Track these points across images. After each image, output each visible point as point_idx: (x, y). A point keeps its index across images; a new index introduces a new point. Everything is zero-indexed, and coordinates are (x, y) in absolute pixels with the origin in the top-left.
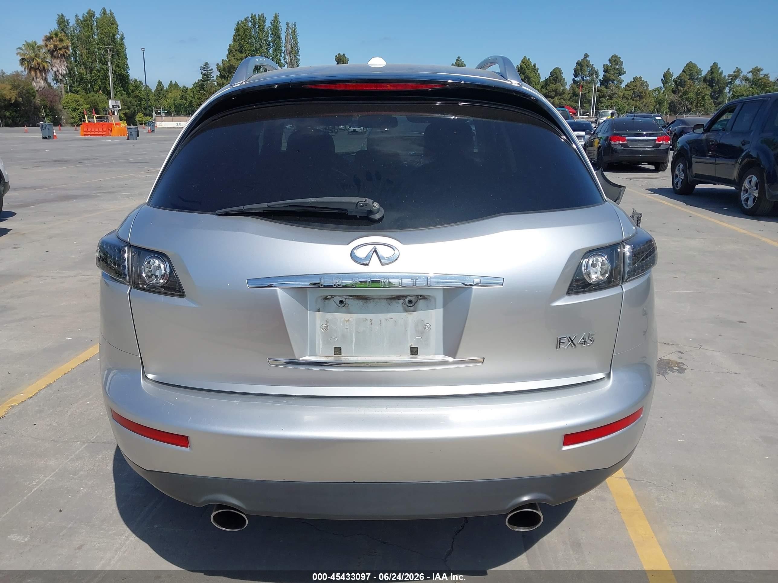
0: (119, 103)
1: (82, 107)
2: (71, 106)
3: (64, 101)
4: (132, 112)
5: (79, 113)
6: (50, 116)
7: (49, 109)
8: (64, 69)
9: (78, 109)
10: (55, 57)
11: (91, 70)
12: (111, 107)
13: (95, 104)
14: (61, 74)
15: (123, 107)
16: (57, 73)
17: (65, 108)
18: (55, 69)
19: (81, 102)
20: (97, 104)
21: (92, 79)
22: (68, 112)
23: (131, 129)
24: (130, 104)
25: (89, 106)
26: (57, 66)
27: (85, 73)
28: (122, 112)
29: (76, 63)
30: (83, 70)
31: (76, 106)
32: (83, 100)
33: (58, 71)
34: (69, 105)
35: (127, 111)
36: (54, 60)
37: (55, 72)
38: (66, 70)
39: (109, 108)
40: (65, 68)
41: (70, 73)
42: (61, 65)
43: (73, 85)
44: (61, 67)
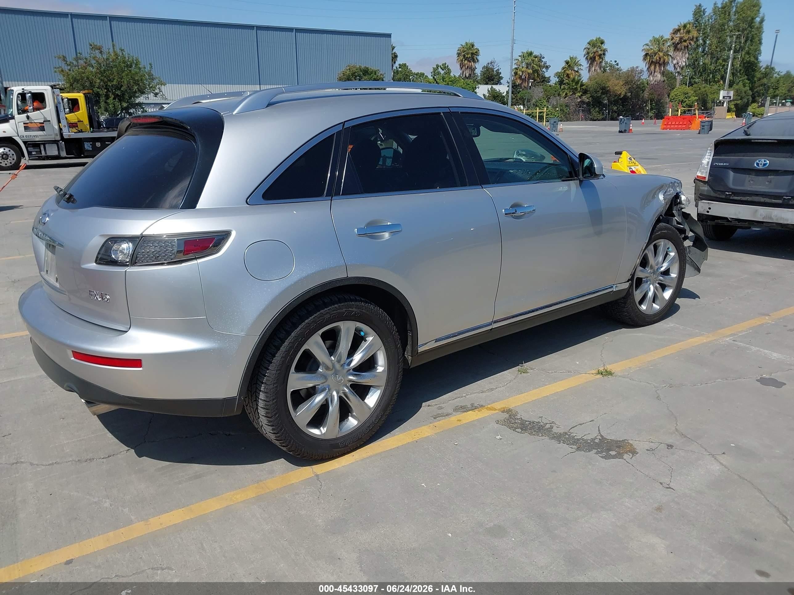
0: (732, 94)
1: (690, 99)
2: (679, 99)
3: (673, 94)
4: (744, 103)
5: (684, 106)
6: (654, 109)
7: (656, 103)
8: (684, 61)
9: (685, 101)
10: (678, 50)
11: (718, 59)
12: (721, 98)
13: (704, 96)
14: (680, 67)
15: (735, 98)
16: (676, 66)
17: (672, 101)
18: (675, 62)
19: (690, 94)
20: (707, 95)
21: (716, 69)
22: (674, 105)
23: (704, 122)
24: (744, 93)
25: (698, 98)
26: (678, 58)
27: (709, 63)
28: (733, 103)
29: (703, 54)
30: (708, 60)
31: (684, 98)
32: (693, 92)
33: (678, 63)
34: (677, 97)
35: (739, 102)
36: (676, 53)
37: (674, 65)
38: (686, 62)
39: (719, 99)
40: (686, 60)
41: (693, 64)
42: (682, 57)
43: (694, 77)
44: (682, 59)
